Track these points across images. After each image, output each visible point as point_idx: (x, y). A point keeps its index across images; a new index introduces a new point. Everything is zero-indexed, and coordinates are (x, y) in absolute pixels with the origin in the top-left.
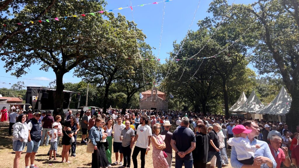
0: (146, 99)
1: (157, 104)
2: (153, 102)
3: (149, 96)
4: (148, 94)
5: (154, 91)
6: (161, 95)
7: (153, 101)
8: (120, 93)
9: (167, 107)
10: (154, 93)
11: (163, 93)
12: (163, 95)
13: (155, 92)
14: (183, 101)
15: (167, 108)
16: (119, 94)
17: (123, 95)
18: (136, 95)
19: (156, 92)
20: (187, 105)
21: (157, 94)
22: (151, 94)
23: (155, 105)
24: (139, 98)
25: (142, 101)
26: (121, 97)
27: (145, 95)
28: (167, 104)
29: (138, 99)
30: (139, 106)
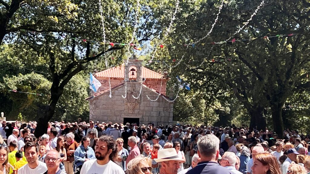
0: (108, 93)
1: (142, 108)
2: (128, 102)
3: (118, 84)
4: (115, 79)
5: (133, 70)
6: (153, 80)
7: (129, 99)
8: (29, 75)
9: (172, 115)
10: (133, 74)
11: (158, 76)
12: (160, 80)
13: (135, 73)
14: (217, 98)
15: (171, 119)
16: (26, 77)
17: (39, 82)
18: (78, 79)
19: (139, 72)
20: (228, 109)
21: (142, 77)
22: (123, 79)
23: (134, 109)
24: (89, 90)
25: (97, 98)
26: (34, 88)
27: (104, 81)
28: (172, 105)
29: (86, 93)
30: (88, 113)
